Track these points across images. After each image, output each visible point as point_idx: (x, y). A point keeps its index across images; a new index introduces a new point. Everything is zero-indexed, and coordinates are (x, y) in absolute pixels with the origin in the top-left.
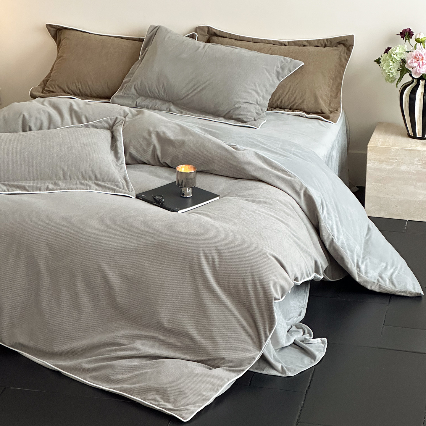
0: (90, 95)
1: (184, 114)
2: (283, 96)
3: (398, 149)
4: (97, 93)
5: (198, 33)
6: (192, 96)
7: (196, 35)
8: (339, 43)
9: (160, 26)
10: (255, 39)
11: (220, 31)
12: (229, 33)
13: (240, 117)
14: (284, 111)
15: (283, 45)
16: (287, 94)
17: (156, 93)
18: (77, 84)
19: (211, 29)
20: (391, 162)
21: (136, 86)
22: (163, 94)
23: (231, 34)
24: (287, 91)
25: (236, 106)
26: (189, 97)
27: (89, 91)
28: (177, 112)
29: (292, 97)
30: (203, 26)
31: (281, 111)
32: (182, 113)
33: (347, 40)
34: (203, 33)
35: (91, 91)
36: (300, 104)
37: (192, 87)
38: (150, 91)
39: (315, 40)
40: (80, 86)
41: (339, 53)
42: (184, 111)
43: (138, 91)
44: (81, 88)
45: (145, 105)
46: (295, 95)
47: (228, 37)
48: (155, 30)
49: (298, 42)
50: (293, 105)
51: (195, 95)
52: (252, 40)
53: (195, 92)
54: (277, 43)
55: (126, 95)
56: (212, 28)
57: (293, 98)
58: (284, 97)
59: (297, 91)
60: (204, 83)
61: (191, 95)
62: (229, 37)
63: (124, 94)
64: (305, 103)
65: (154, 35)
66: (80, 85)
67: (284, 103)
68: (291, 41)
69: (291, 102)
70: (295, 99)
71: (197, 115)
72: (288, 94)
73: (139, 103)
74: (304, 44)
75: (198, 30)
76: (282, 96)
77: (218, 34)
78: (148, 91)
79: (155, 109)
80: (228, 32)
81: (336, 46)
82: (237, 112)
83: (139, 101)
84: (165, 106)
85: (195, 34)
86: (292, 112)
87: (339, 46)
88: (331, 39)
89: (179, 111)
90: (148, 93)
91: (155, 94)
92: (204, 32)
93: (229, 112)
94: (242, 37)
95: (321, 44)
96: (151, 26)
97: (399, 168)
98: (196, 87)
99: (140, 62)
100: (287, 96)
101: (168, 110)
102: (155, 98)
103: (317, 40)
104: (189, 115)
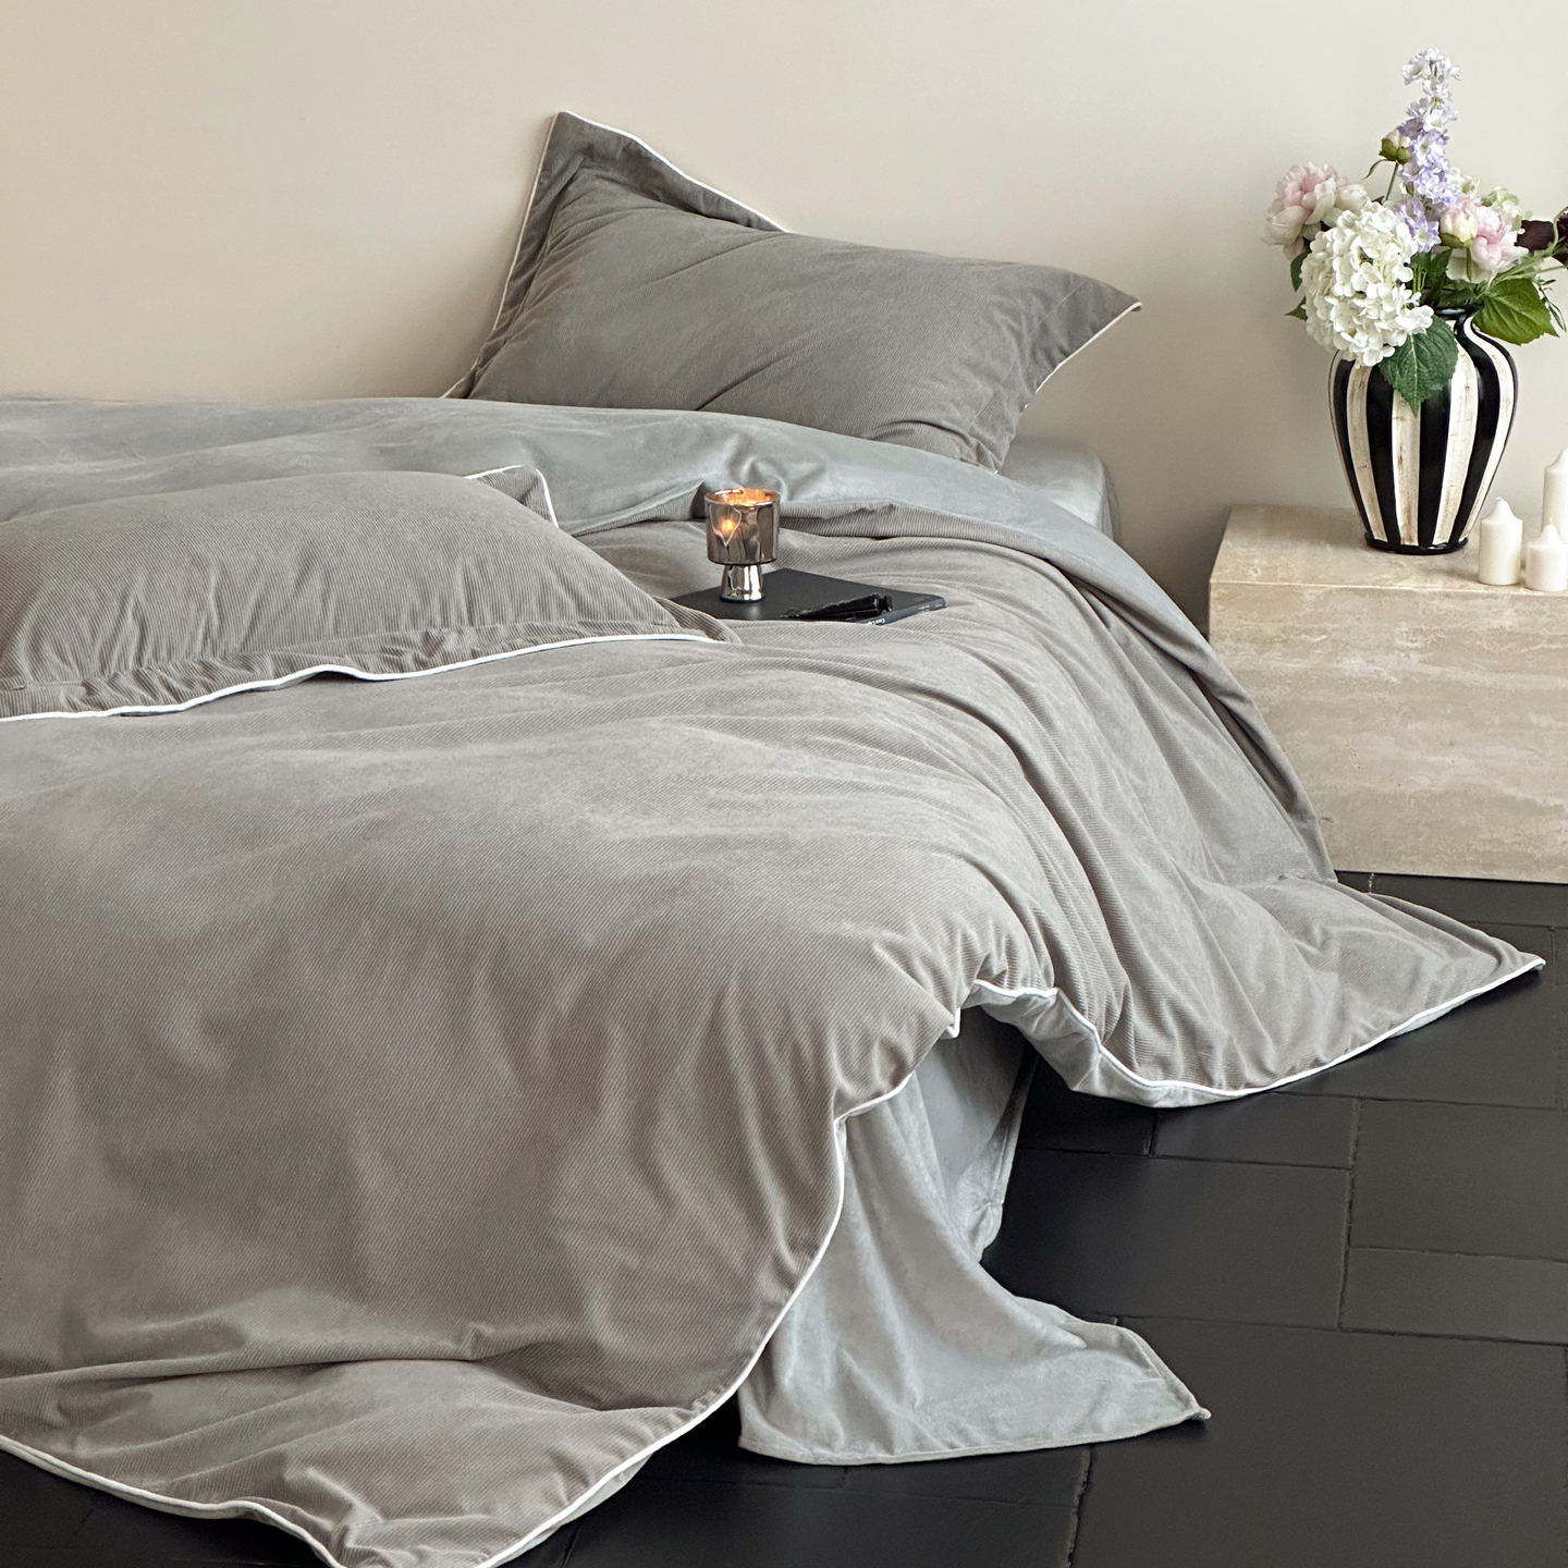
3: (1331, 591)
20: (1302, 642)
97: (1335, 665)
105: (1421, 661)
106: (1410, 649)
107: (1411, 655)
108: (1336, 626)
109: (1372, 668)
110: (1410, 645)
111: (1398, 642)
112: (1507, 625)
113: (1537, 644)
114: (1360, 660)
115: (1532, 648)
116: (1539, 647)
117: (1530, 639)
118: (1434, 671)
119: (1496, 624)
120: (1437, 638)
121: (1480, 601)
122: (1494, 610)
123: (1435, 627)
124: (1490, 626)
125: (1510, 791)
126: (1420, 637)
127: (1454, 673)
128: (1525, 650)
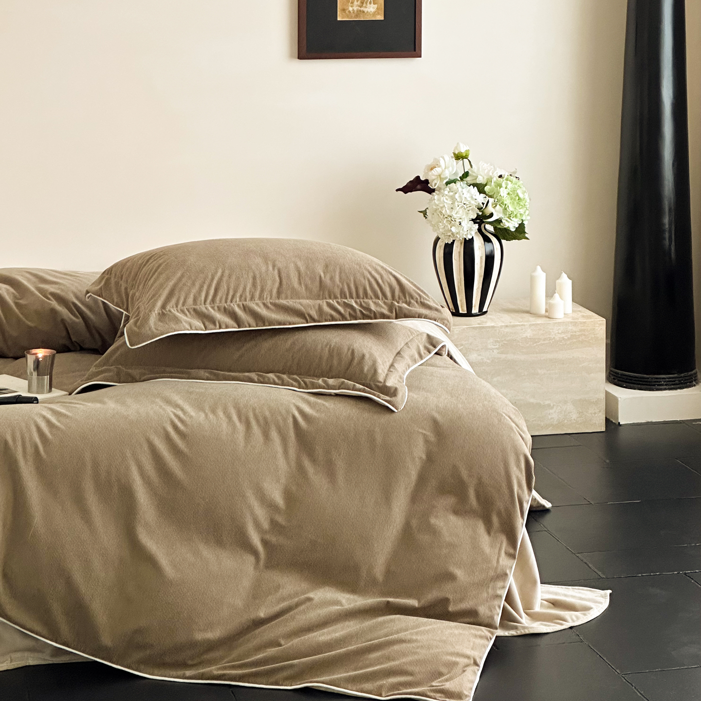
105: (498, 353)
106: (493, 349)
107: (495, 351)
108: (467, 342)
109: (480, 358)
110: (493, 347)
111: (489, 347)
112: (528, 335)
113: (539, 342)
114: (476, 355)
115: (538, 344)
116: (540, 343)
117: (537, 340)
118: (503, 356)
119: (524, 336)
120: (504, 343)
121: (519, 328)
122: (524, 330)
123: (503, 339)
124: (523, 337)
125: (532, 400)
126: (498, 344)
127: (510, 357)
128: (535, 345)
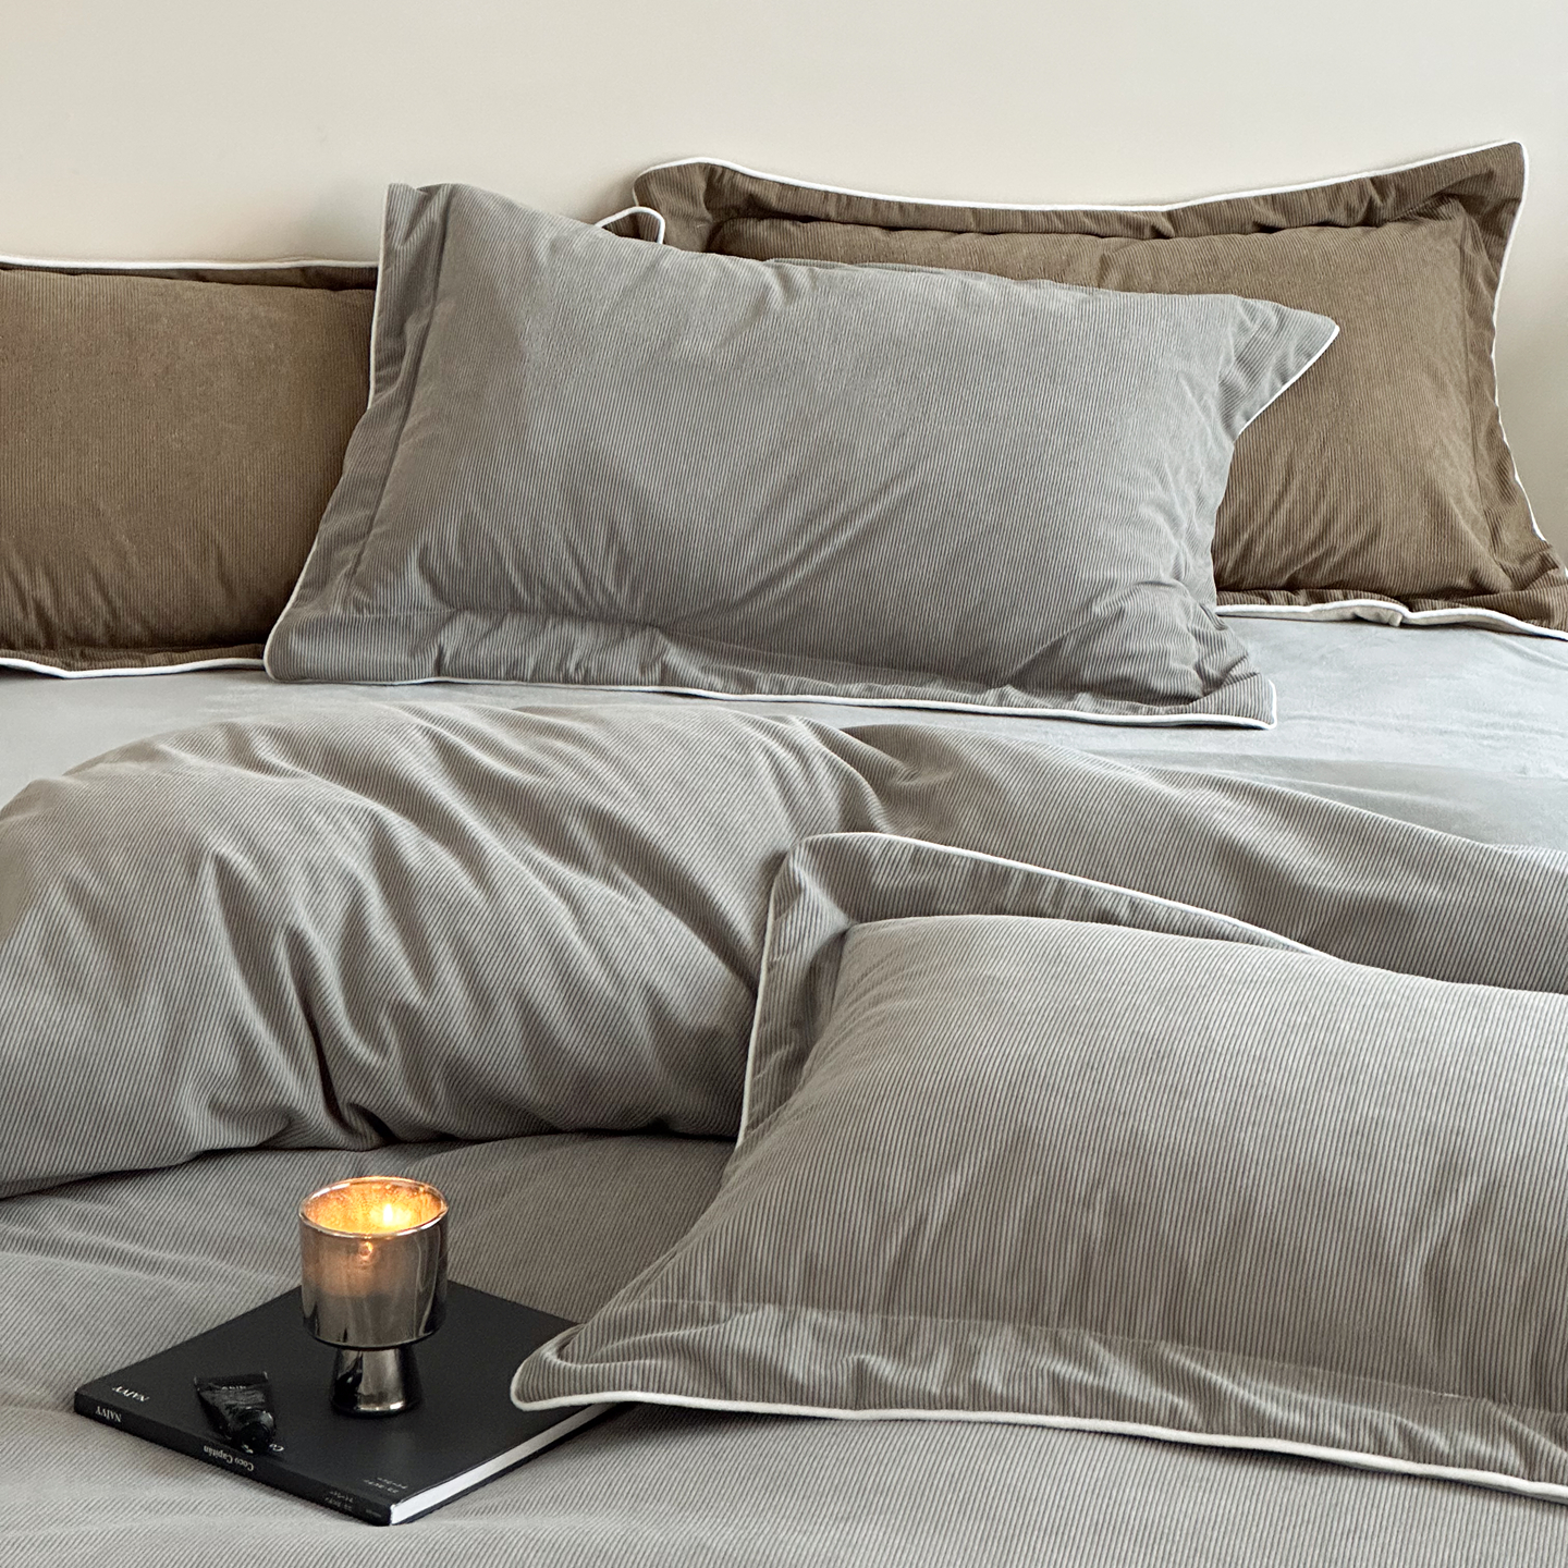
0: (103, 640)
1: (765, 687)
2: (1259, 519)
4: (153, 621)
5: (662, 208)
6: (807, 579)
7: (656, 223)
8: (1442, 197)
9: (454, 191)
10: (994, 212)
11: (783, 184)
12: (839, 196)
13: (1126, 670)
14: (1269, 601)
15: (1147, 232)
16: (1276, 506)
17: (568, 585)
18: (24, 578)
19: (726, 178)
21: (434, 553)
22: (611, 586)
23: (849, 198)
24: (1275, 487)
25: (1098, 609)
26: (788, 583)
27: (104, 610)
28: (718, 682)
29: (1305, 521)
30: (679, 167)
31: (1252, 602)
32: (748, 686)
33: (1490, 175)
34: (685, 206)
35: (114, 612)
36: (1356, 553)
37: (799, 531)
38: (527, 579)
39: (1315, 190)
40: (44, 593)
41: (1458, 250)
42: (763, 678)
43: (444, 579)
44: (48, 603)
45: (495, 667)
46: (1323, 508)
47: (833, 214)
48: (434, 211)
49: (1227, 213)
50: (1317, 563)
51: (822, 572)
52: (978, 224)
53: (826, 552)
54: (1118, 227)
55: (366, 614)
56: (735, 172)
57: (1316, 524)
58: (1261, 529)
59: (1334, 484)
60: (874, 499)
61: (800, 574)
62: (839, 214)
63: (359, 610)
64: (1383, 545)
65: (435, 244)
66: (42, 580)
67: (1264, 556)
68: (1184, 210)
69: (1301, 546)
70: (1327, 526)
71: (855, 688)
72: (1286, 506)
73: (456, 655)
74: (1263, 221)
75: (654, 188)
76: (1251, 516)
77: (773, 200)
78: (516, 578)
79: (567, 680)
80: (830, 189)
81: (1433, 216)
82: (1104, 644)
83: (451, 639)
84: (626, 656)
85: (647, 215)
86: (1319, 606)
87: (1443, 209)
88: (1401, 175)
89: (722, 674)
90: (513, 591)
91: (562, 590)
92: (693, 199)
93: (1055, 648)
94: (917, 207)
95: (1350, 210)
96: (392, 193)
98: (826, 522)
99: (398, 412)
100: (1281, 516)
101: (656, 674)
102: (557, 610)
103: (1323, 189)
104: (804, 693)
